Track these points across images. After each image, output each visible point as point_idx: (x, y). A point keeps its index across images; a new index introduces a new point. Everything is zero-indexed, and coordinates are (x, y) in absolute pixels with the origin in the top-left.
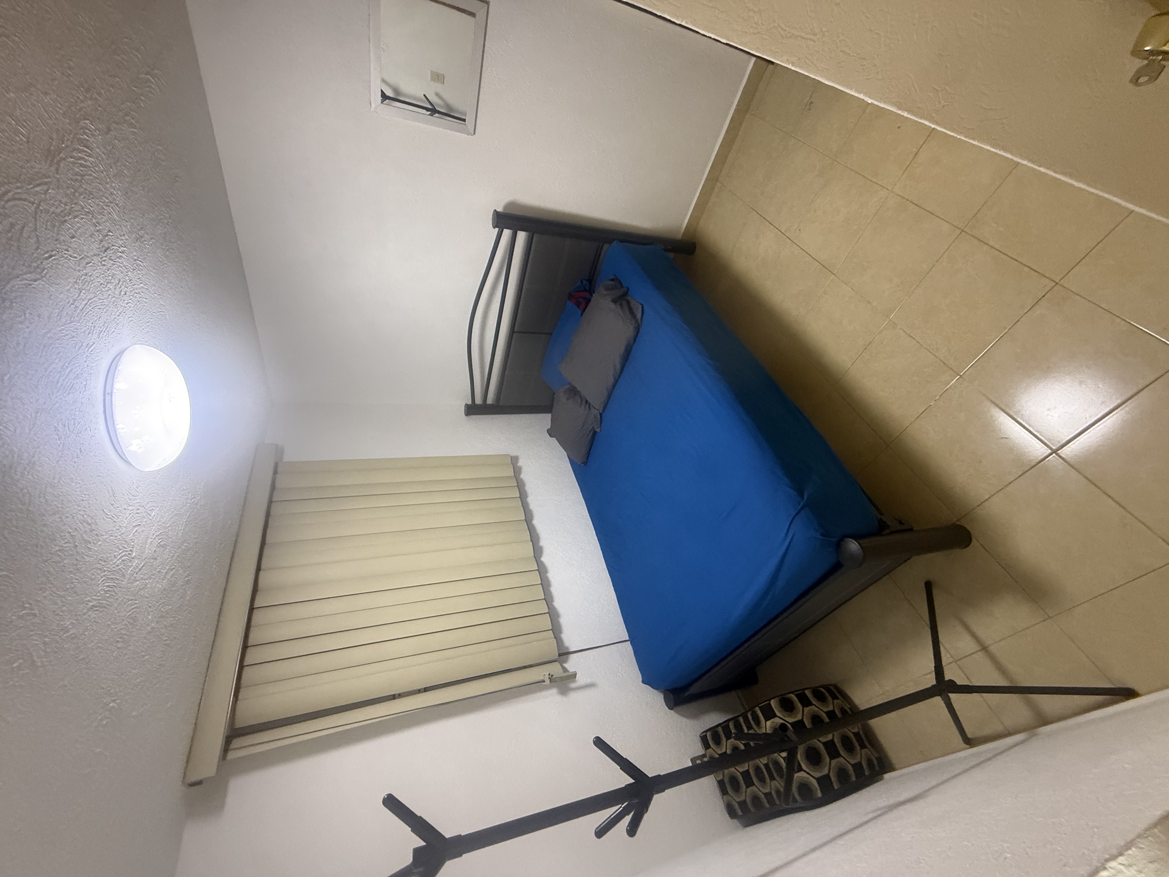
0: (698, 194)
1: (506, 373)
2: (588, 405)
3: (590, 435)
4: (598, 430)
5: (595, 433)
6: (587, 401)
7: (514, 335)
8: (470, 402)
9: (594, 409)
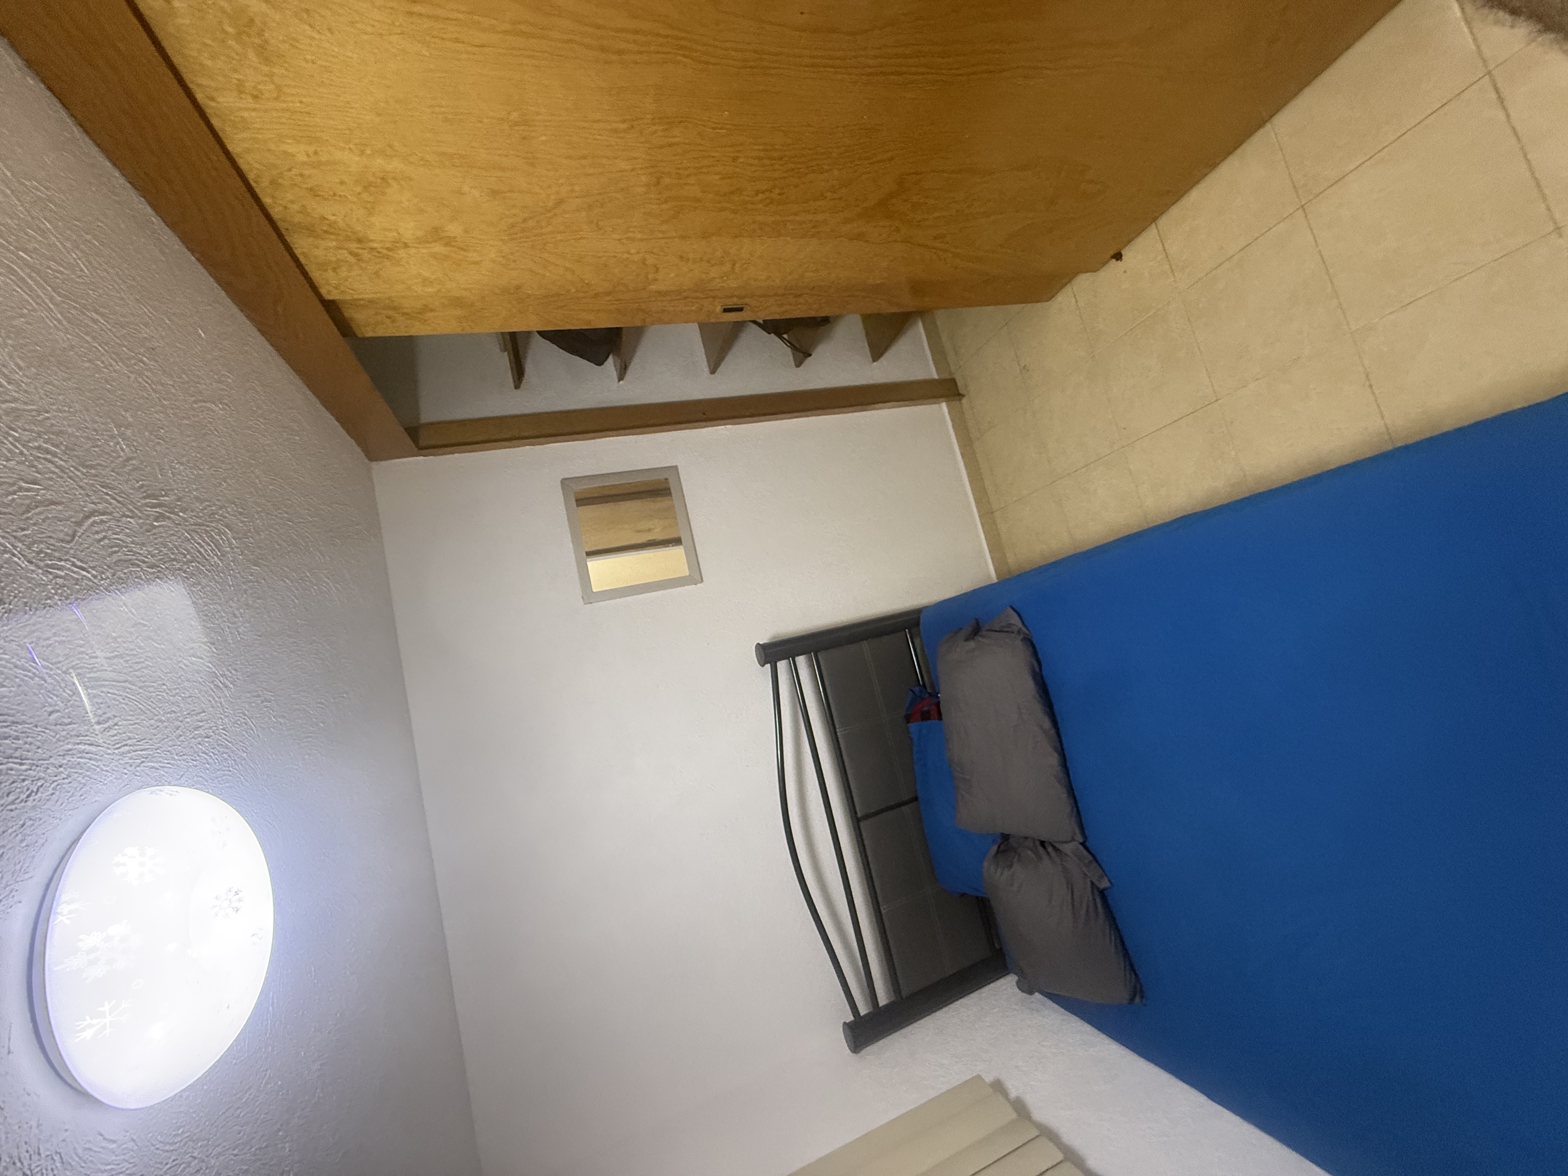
0: (983, 536)
1: (883, 912)
2: (1050, 849)
3: (1099, 905)
4: (1104, 884)
5: (1102, 893)
6: (1042, 843)
7: (862, 824)
8: (850, 1018)
9: (1066, 846)
